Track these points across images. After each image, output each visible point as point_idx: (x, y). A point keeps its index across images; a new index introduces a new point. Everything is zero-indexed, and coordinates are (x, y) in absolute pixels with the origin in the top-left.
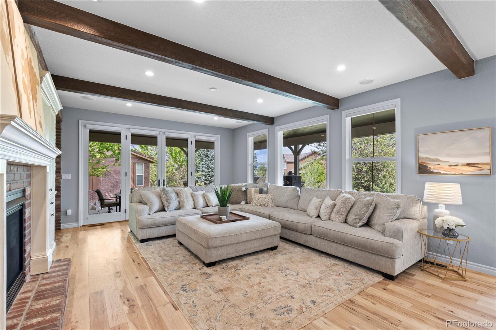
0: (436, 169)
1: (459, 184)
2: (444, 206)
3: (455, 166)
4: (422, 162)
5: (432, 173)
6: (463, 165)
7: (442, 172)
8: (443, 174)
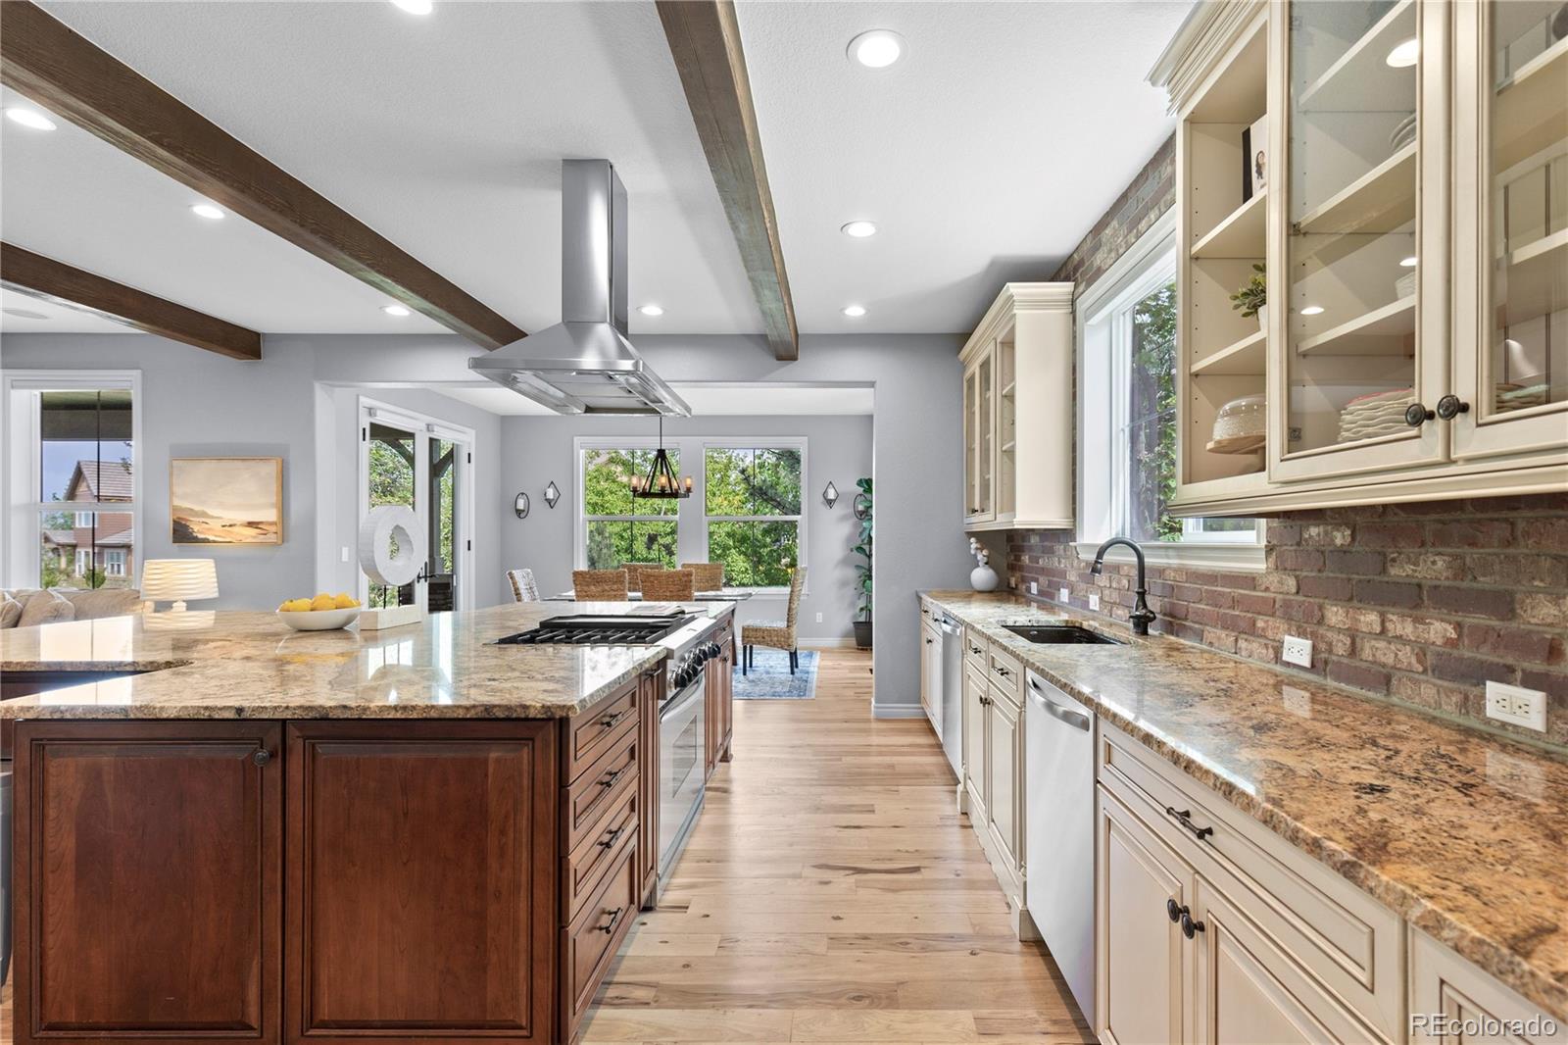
0: (200, 533)
1: (212, 560)
2: (185, 604)
3: (231, 526)
4: (179, 518)
5: (196, 540)
6: (242, 525)
7: (211, 538)
8: (214, 542)
